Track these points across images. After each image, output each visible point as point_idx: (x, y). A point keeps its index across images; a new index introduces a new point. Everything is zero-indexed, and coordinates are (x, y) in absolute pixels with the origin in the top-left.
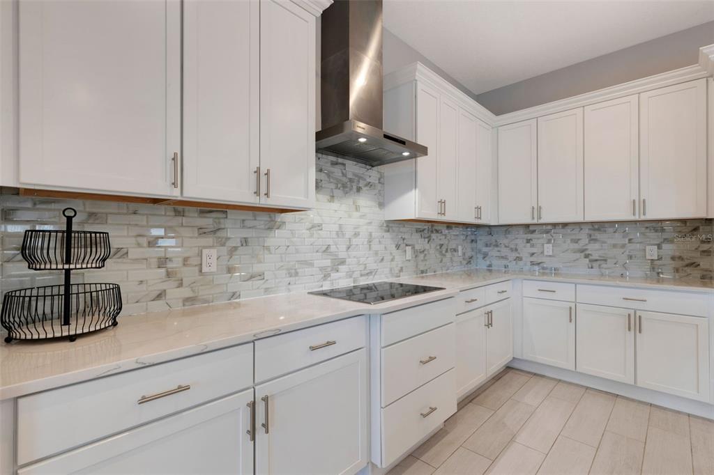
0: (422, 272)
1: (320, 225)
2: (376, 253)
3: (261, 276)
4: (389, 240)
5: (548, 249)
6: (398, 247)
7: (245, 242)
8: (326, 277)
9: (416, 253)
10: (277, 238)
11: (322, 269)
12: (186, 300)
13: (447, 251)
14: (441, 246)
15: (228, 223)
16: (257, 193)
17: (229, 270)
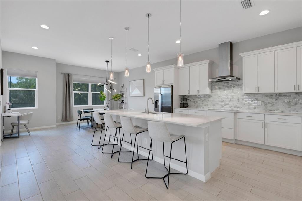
0: (270, 110)
3: (208, 105)
9: (264, 103)
10: (211, 99)
17: (203, 104)
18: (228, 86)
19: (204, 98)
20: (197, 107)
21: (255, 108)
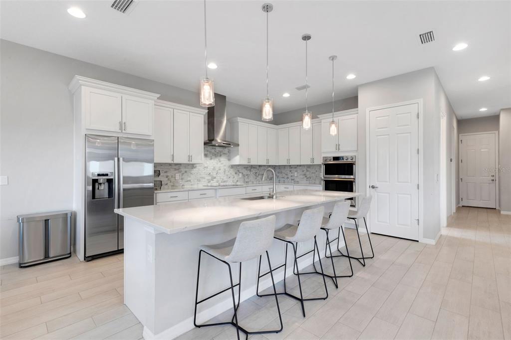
0: (247, 182)
1: (207, 167)
2: (227, 175)
3: (190, 181)
4: (232, 171)
5: (296, 174)
6: (236, 173)
7: (186, 172)
8: (209, 182)
9: (244, 175)
10: (194, 171)
11: (208, 180)
12: (172, 186)
13: (259, 175)
14: (256, 173)
15: (181, 167)
16: (189, 161)
17: (182, 179)
18: (215, 153)
19: (185, 170)
20: (173, 186)
21: (237, 181)
